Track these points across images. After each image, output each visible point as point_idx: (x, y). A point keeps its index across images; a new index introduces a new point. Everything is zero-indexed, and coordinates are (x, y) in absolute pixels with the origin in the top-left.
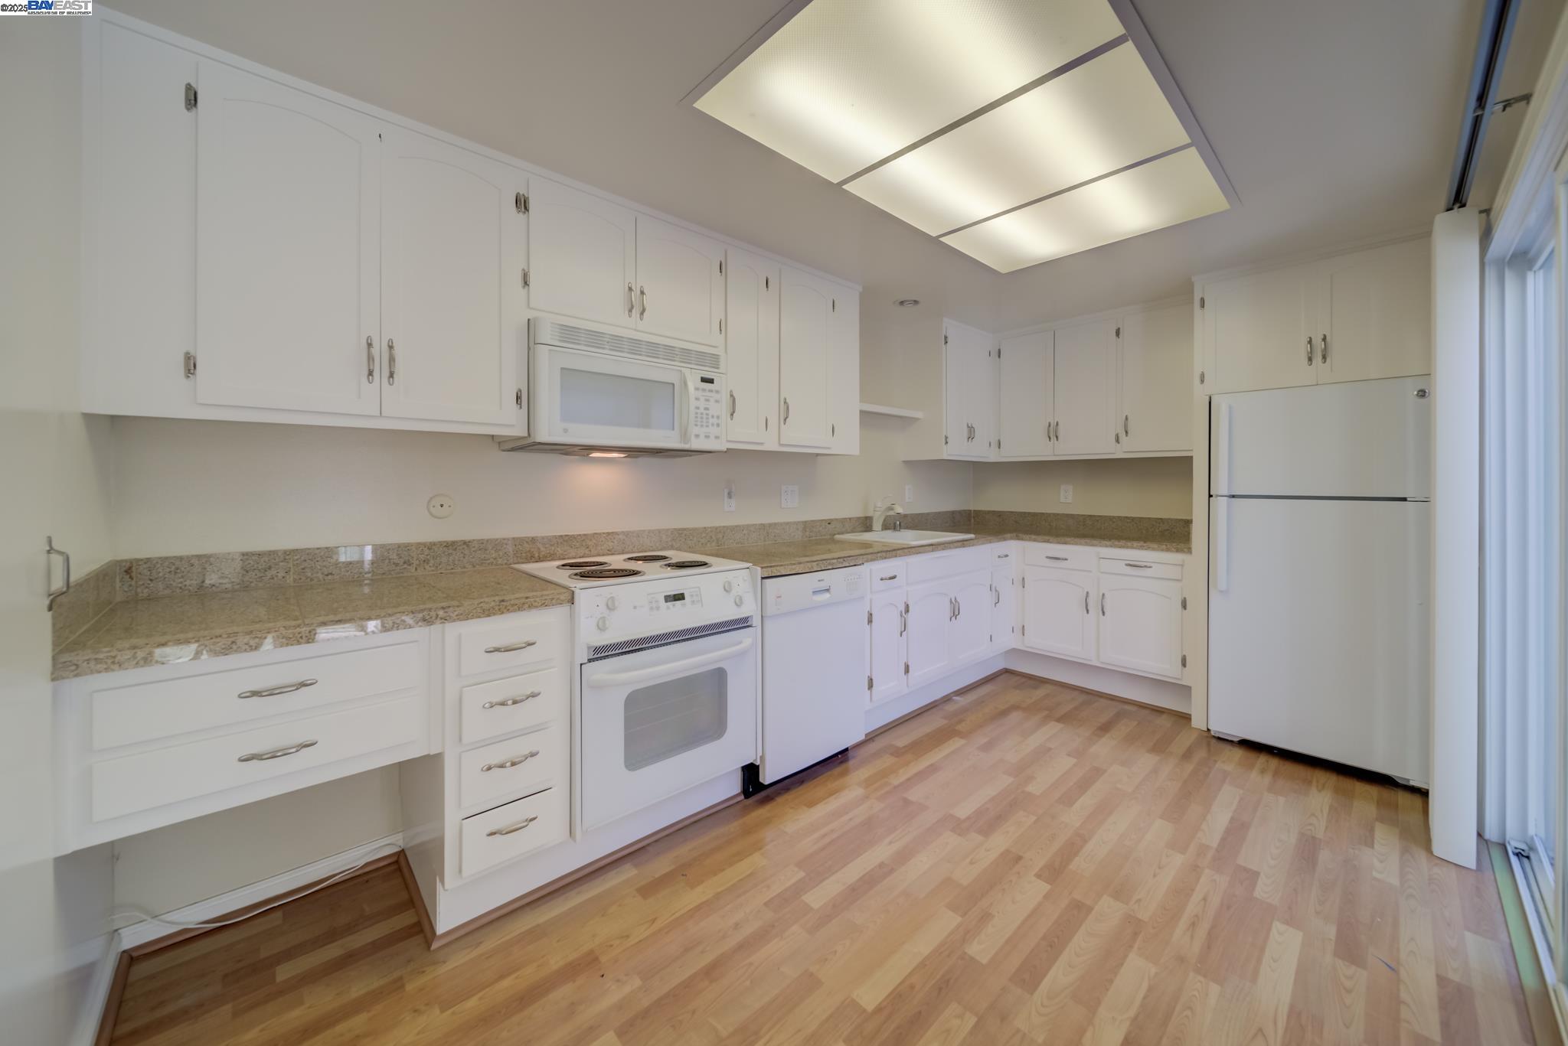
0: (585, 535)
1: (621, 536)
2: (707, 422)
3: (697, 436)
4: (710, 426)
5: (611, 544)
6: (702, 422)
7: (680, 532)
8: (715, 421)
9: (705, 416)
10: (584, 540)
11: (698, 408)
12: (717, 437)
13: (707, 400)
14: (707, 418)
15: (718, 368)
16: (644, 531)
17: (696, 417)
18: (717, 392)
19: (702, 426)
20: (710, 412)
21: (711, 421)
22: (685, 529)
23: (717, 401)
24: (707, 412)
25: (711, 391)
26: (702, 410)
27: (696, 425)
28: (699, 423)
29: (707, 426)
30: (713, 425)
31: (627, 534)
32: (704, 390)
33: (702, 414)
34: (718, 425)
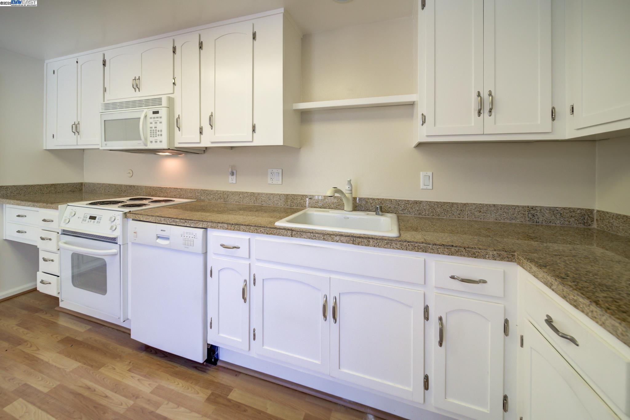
0: (166, 188)
1: (179, 190)
2: (156, 134)
3: (151, 142)
4: (157, 136)
5: (175, 193)
6: (153, 134)
7: (204, 192)
8: (160, 133)
9: (155, 131)
10: (166, 190)
11: (151, 128)
12: (161, 142)
13: (156, 123)
14: (156, 132)
15: (161, 105)
16: (188, 189)
17: (151, 132)
18: (161, 117)
19: (154, 136)
20: (157, 129)
21: (158, 133)
22: (206, 190)
23: (161, 123)
24: (156, 129)
25: (157, 118)
26: (153, 128)
27: (151, 136)
28: (152, 135)
29: (156, 136)
30: (159, 135)
31: (181, 189)
32: (154, 118)
33: (153, 130)
34: (161, 135)
